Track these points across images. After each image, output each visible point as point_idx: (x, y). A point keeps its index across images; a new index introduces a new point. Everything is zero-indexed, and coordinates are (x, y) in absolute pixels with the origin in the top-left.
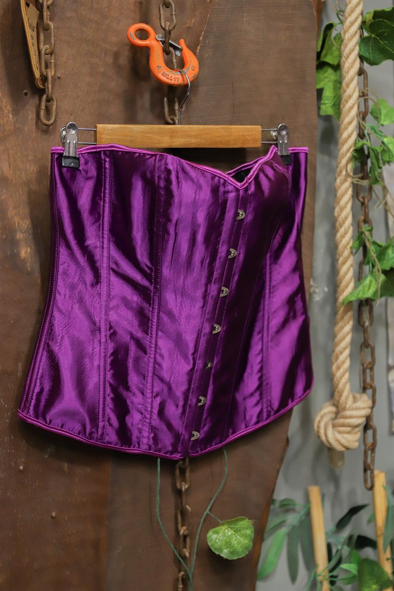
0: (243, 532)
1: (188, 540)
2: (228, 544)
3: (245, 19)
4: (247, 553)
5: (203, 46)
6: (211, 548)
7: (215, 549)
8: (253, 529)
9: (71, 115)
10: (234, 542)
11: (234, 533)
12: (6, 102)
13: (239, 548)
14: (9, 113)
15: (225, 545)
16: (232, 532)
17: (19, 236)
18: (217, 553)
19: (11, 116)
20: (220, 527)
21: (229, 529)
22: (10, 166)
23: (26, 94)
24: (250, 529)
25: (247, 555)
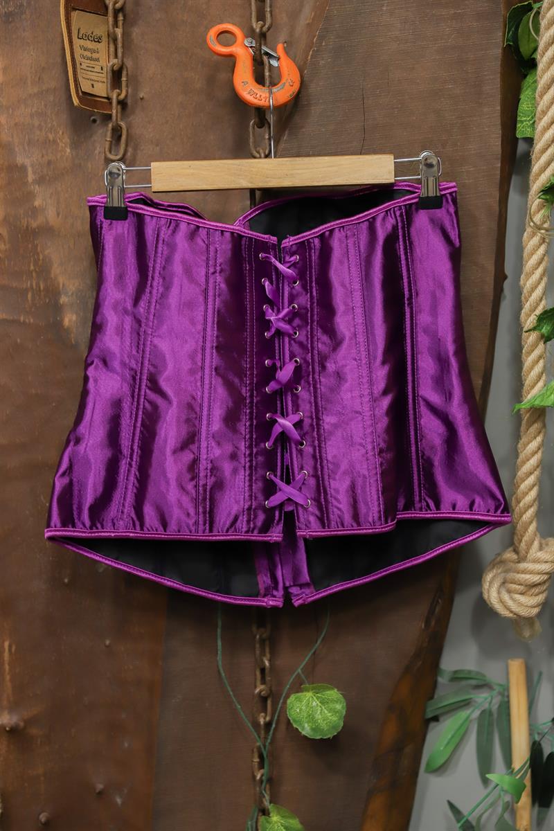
0: (331, 705)
1: (269, 702)
2: (311, 718)
3: (385, 8)
4: (336, 734)
5: (317, 51)
6: (290, 718)
7: (294, 721)
8: (345, 704)
9: (157, 145)
10: (318, 716)
11: (320, 704)
12: (63, 133)
13: (324, 726)
14: (66, 146)
15: (306, 718)
16: (318, 702)
17: (64, 299)
18: (295, 726)
19: (68, 150)
20: (304, 693)
21: (315, 698)
22: (58, 214)
23: (94, 121)
24: (340, 703)
25: (334, 736)
